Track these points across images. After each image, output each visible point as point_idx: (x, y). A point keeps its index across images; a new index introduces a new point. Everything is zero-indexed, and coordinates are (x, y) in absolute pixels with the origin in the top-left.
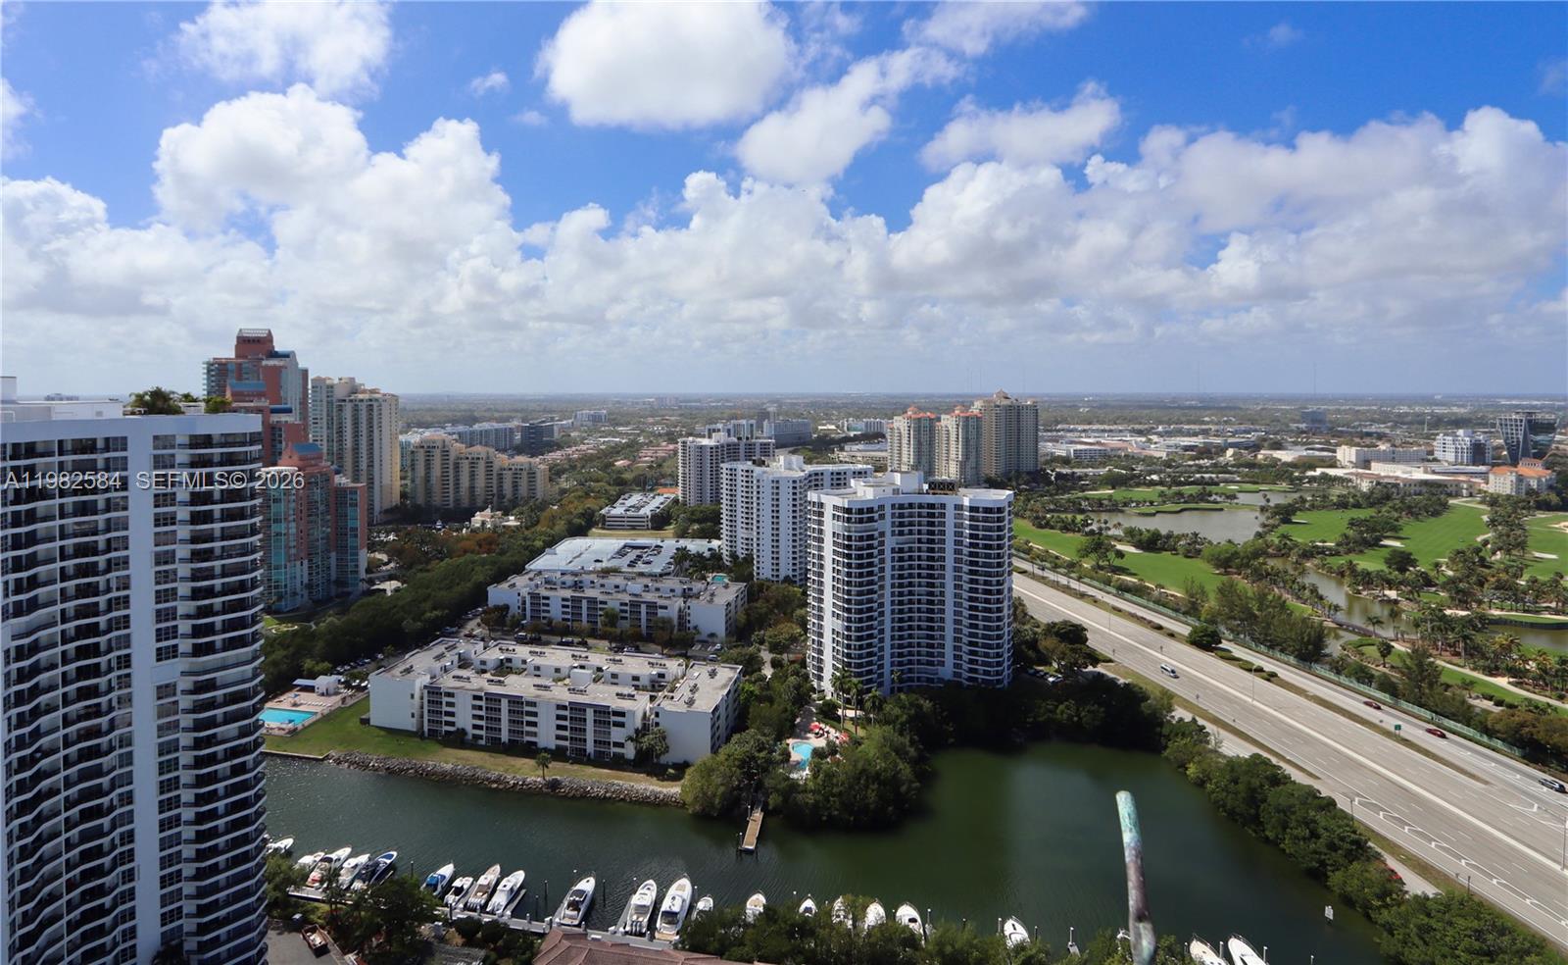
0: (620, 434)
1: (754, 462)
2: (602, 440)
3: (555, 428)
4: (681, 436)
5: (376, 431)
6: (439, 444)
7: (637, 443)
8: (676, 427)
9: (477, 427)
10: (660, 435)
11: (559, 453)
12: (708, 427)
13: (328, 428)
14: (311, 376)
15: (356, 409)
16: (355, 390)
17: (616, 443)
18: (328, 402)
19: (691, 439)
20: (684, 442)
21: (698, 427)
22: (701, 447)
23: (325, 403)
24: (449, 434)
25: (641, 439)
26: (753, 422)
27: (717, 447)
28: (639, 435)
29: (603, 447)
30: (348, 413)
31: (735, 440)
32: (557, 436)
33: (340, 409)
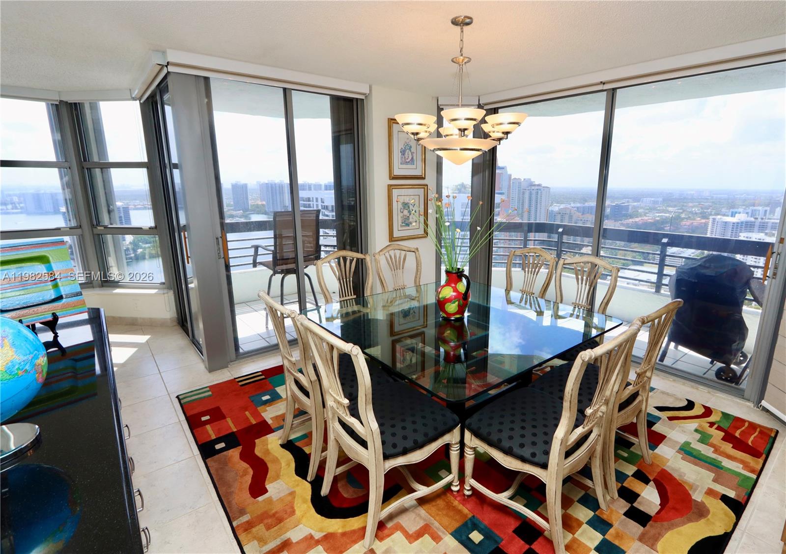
0: (670, 212)
1: (766, 234)
2: (658, 214)
3: (630, 207)
4: (711, 215)
5: (539, 205)
6: (568, 212)
7: (680, 217)
8: (708, 209)
9: (587, 204)
10: (696, 213)
11: (631, 220)
12: (731, 210)
13: (518, 202)
14: (512, 178)
15: (531, 194)
16: (532, 184)
17: (666, 217)
18: (519, 190)
19: (719, 217)
20: (714, 219)
21: (724, 210)
22: (726, 223)
23: (517, 191)
24: (572, 207)
25: (683, 216)
26: (768, 209)
27: (738, 223)
28: (682, 213)
29: (658, 219)
30: (527, 196)
31: (752, 219)
32: (630, 211)
33: (524, 193)
